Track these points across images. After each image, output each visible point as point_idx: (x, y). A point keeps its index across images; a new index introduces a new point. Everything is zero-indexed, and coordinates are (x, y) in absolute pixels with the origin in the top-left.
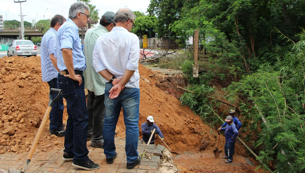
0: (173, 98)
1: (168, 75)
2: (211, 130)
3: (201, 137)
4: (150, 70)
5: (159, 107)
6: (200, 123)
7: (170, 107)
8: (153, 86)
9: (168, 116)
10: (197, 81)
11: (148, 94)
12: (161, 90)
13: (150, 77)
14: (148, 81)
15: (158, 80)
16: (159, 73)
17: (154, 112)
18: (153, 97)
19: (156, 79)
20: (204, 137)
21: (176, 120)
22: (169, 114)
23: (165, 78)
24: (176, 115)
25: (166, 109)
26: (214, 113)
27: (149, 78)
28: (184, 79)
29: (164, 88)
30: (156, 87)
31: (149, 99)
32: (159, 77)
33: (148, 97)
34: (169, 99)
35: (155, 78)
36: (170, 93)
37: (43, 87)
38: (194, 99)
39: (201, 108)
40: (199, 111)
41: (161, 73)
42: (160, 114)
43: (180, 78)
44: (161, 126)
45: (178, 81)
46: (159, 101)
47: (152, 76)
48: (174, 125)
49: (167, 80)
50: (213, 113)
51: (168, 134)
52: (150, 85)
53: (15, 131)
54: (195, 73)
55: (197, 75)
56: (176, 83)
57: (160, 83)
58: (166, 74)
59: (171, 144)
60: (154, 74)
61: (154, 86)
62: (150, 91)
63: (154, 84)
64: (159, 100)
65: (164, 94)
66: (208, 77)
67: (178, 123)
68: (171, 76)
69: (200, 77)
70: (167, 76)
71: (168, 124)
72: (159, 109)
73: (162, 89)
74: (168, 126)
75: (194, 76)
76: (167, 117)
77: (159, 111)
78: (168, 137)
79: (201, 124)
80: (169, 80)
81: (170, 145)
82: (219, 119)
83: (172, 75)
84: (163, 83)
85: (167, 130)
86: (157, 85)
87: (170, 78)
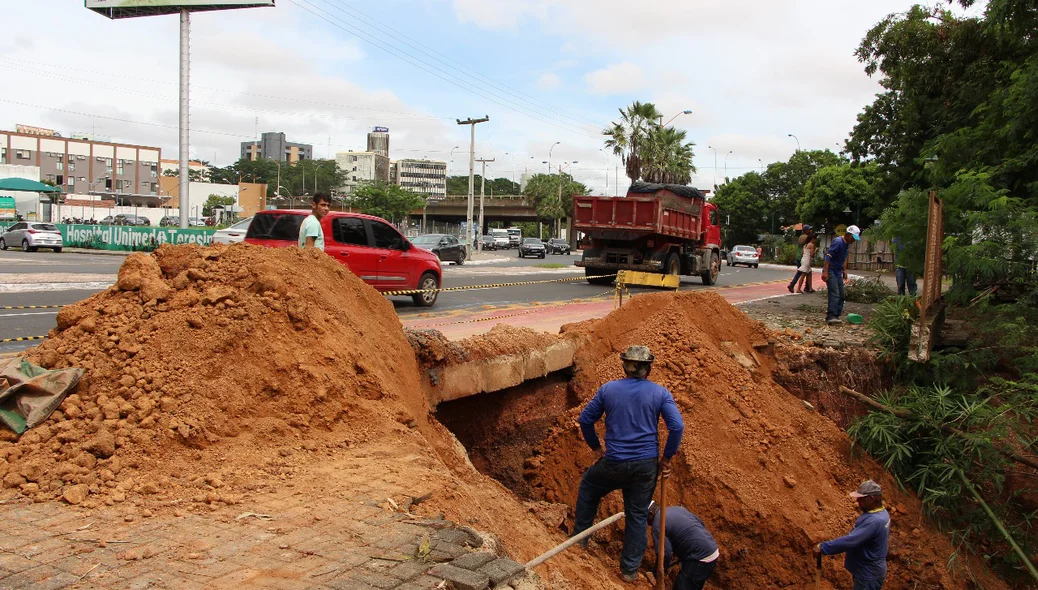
0: (826, 427)
1: (821, 346)
2: (954, 555)
3: (907, 577)
4: (762, 325)
5: (765, 451)
6: (912, 525)
7: (806, 455)
8: (763, 381)
9: (790, 486)
10: (924, 375)
11: (733, 404)
12: (790, 396)
13: (759, 349)
14: (748, 363)
15: (782, 361)
16: (793, 338)
17: (741, 467)
18: (751, 414)
19: (776, 359)
20: (923, 577)
21: (821, 501)
22: (799, 477)
23: (810, 356)
24: (827, 486)
25: (791, 462)
26: (971, 495)
27: (753, 353)
28: (880, 363)
29: (805, 391)
30: (773, 385)
31: (735, 422)
32: (787, 353)
33: (733, 415)
34: (811, 428)
35: (772, 353)
36: (822, 410)
37: (259, 333)
38: (903, 437)
39: (925, 470)
40: (917, 482)
41: (799, 338)
42: (764, 475)
43: (864, 359)
44: (758, 515)
45: (856, 371)
46: (768, 431)
47: (766, 346)
48: (808, 520)
49: (817, 362)
50: (966, 491)
51: (783, 547)
52: (753, 375)
53: (117, 446)
54: (916, 348)
55: (924, 354)
56: (847, 376)
57: (790, 370)
58: (816, 345)
59: (792, 584)
60: (770, 339)
61: (768, 380)
62: (744, 393)
63: (769, 374)
64: (772, 428)
65: (797, 407)
66: (967, 365)
67: (827, 514)
68: (831, 349)
69: (935, 362)
70: (818, 350)
71: (787, 512)
72: (763, 456)
73: (796, 394)
74: (788, 521)
75: (912, 356)
76: (791, 491)
77: (763, 463)
78: (781, 559)
79: (916, 531)
80: (823, 362)
81: (785, 585)
82: (991, 519)
83: (836, 348)
84: (799, 374)
85: (781, 534)
86: (778, 378)
87: (829, 355)
